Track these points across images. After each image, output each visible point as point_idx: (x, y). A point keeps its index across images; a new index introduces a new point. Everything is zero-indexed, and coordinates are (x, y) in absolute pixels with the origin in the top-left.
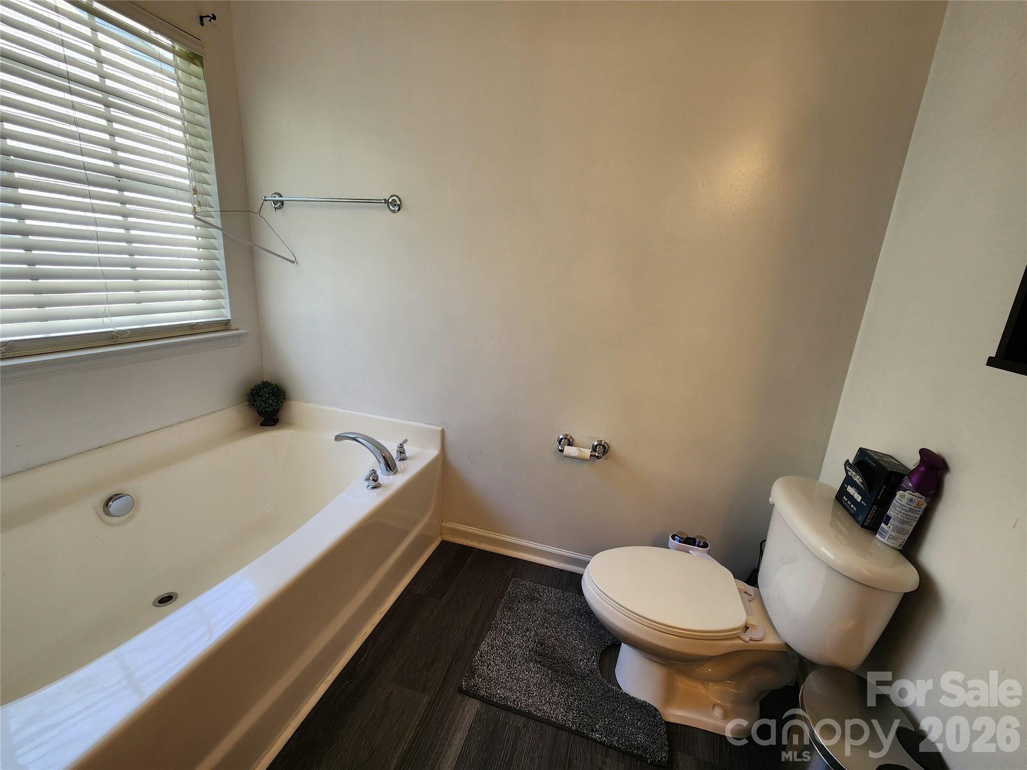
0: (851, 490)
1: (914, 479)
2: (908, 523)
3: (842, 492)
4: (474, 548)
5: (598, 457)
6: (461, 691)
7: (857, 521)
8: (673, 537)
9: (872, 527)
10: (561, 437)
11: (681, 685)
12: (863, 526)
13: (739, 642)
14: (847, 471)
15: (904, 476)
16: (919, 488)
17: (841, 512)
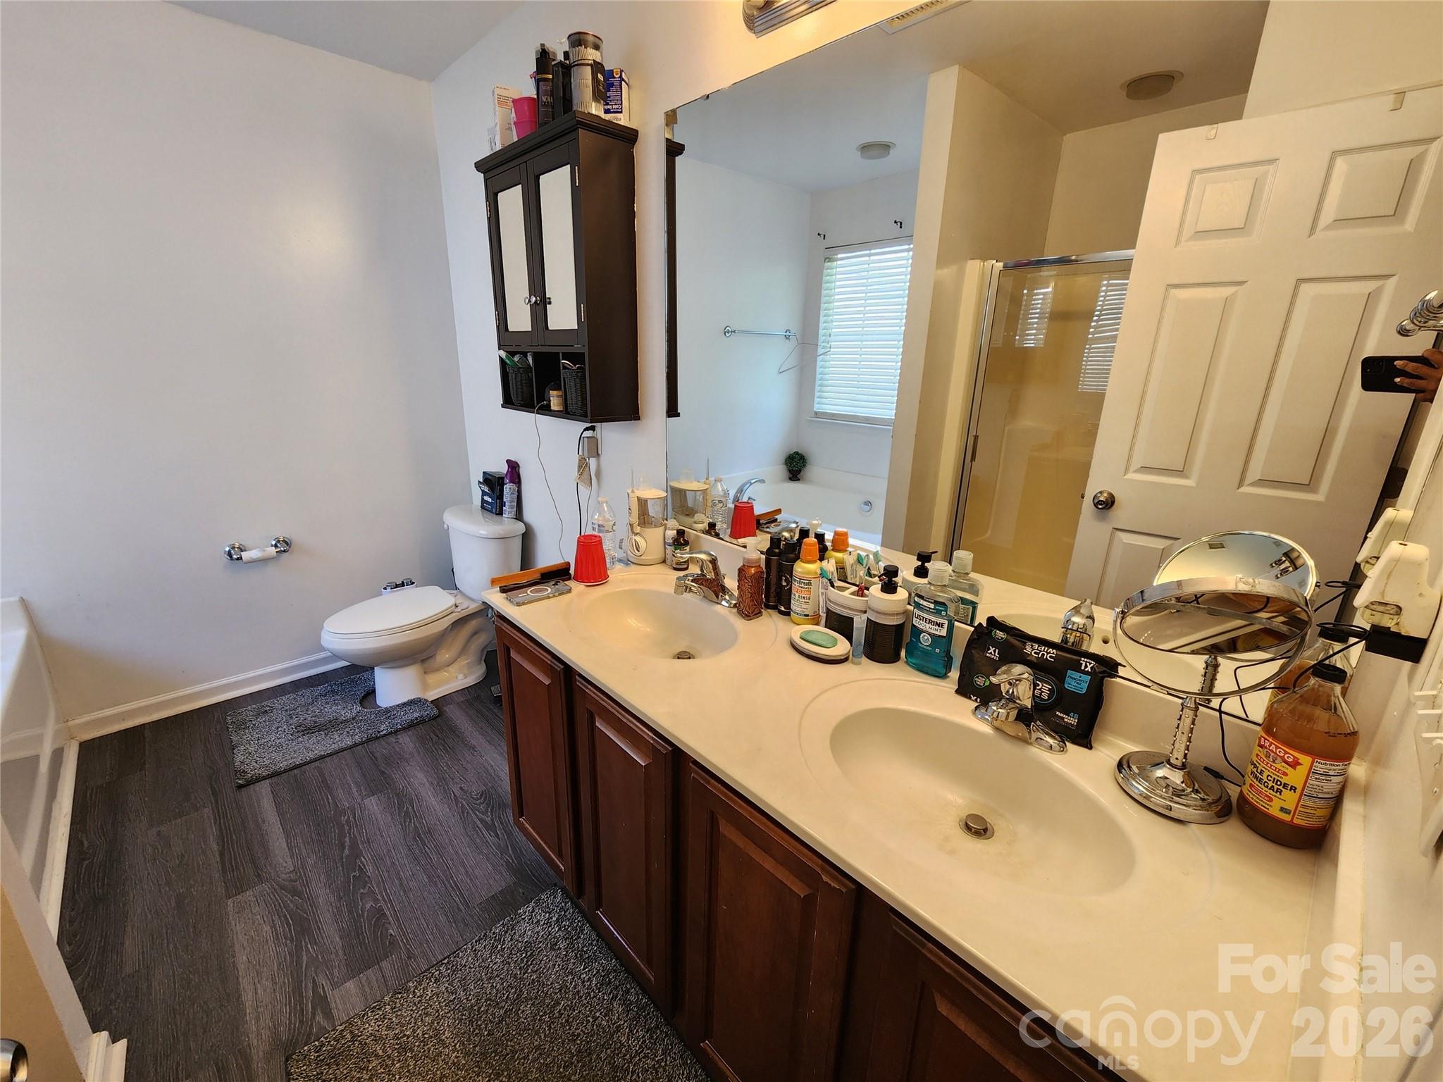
0: (486, 498)
1: (508, 477)
2: (513, 501)
3: (483, 501)
4: (144, 724)
5: (284, 551)
6: (240, 787)
7: (493, 513)
8: (385, 589)
9: (500, 513)
10: (227, 549)
11: (431, 681)
12: (497, 514)
13: (454, 614)
14: (480, 487)
15: (504, 478)
16: (511, 481)
17: (487, 513)
